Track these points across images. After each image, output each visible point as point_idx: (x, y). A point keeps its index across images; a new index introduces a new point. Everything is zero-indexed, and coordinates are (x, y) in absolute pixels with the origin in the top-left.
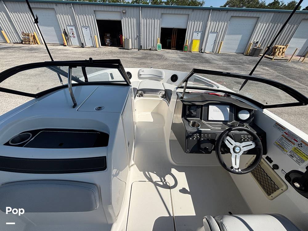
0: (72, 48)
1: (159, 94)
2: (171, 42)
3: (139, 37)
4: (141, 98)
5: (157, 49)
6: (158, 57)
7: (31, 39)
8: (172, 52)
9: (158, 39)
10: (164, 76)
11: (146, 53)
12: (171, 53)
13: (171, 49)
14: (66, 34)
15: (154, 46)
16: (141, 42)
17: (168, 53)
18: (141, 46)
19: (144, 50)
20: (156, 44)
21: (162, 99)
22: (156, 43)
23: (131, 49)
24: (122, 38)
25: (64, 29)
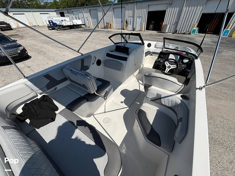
3: (177, 23)
4: (151, 56)
5: (191, 33)
7: (109, 26)
9: (195, 24)
14: (127, 22)
15: (189, 30)
16: (177, 28)
18: (177, 31)
22: (192, 28)
23: (167, 33)
24: (162, 24)
25: (127, 20)
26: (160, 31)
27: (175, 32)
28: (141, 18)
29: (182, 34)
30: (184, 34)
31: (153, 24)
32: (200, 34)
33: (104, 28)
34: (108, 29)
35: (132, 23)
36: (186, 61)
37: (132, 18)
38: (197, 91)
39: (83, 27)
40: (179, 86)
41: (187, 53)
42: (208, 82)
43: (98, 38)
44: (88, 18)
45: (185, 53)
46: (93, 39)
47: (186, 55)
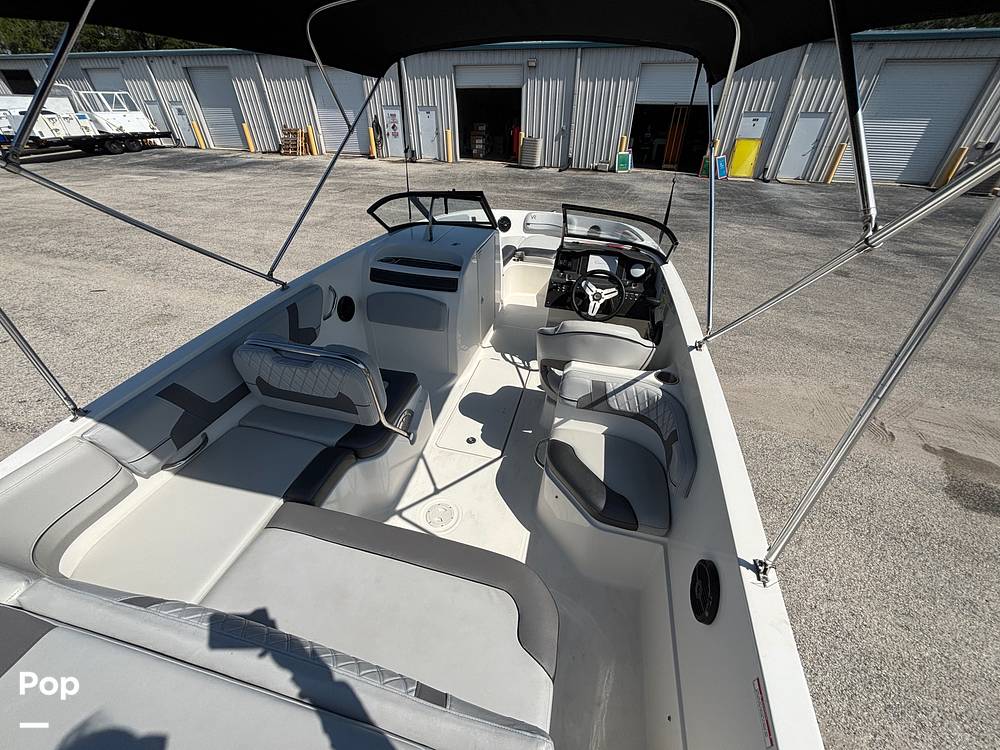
0: (388, 165)
2: (664, 146)
3: (565, 133)
4: (521, 263)
5: (616, 168)
6: (612, 192)
7: (300, 141)
8: (661, 177)
9: (623, 137)
11: (579, 181)
12: (658, 181)
13: (660, 169)
14: (377, 128)
15: (607, 159)
16: (571, 149)
17: (647, 179)
18: (570, 160)
19: (578, 169)
20: (614, 153)
22: (614, 149)
23: (540, 167)
24: (518, 136)
25: (376, 117)
26: (516, 160)
27: (567, 164)
28: (433, 113)
29: (588, 170)
30: (596, 169)
31: (484, 137)
32: (643, 170)
33: (279, 152)
34: (295, 154)
35: (400, 130)
36: (638, 272)
37: (398, 113)
38: (693, 354)
39: (159, 144)
40: (646, 349)
41: (637, 247)
42: (710, 327)
43: (259, 198)
44: (185, 106)
45: (629, 247)
46: (238, 203)
47: (634, 253)
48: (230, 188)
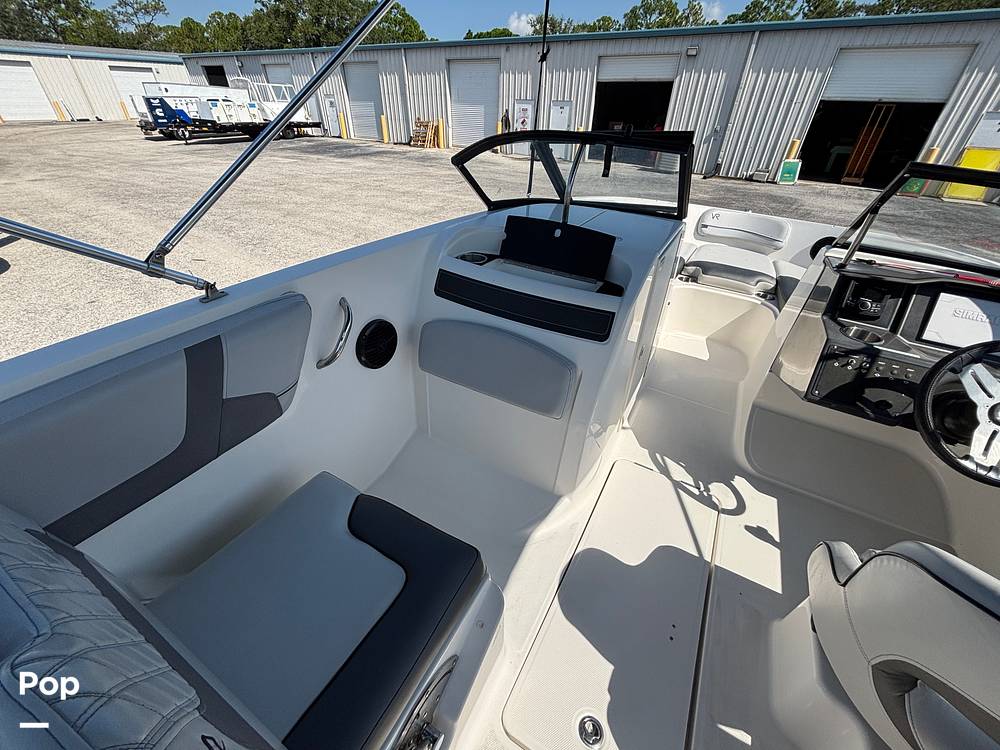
0: (511, 161)
1: (753, 283)
2: (847, 157)
3: (719, 135)
4: (691, 285)
5: (778, 178)
6: (774, 205)
7: (430, 134)
8: (840, 192)
9: (793, 142)
10: (786, 241)
11: (728, 190)
12: (837, 197)
13: (839, 182)
14: (506, 123)
15: (767, 167)
16: (722, 153)
17: (821, 193)
18: (718, 167)
19: (726, 178)
20: (778, 160)
21: (759, 301)
22: (779, 156)
25: (507, 111)
27: (714, 171)
28: (567, 108)
29: (739, 179)
30: (750, 179)
33: (409, 144)
34: (422, 146)
35: (529, 126)
37: (530, 108)
39: (310, 133)
44: (337, 100)
48: (355, 173)
